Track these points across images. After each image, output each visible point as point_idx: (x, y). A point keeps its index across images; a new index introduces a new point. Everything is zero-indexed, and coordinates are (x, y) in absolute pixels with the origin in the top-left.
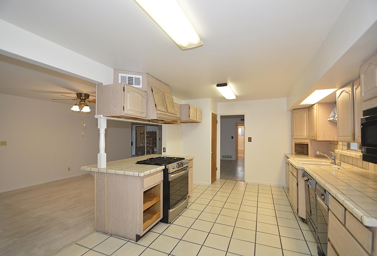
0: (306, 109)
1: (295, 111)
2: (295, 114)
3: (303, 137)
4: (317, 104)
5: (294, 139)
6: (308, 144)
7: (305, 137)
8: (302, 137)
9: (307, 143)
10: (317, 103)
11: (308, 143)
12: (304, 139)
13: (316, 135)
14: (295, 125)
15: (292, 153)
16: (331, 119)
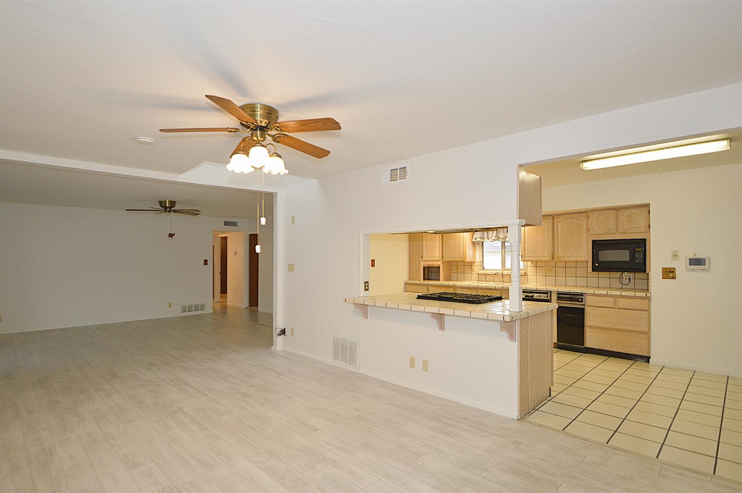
3: (435, 258)
5: (424, 261)
6: (439, 267)
7: (437, 258)
8: (433, 259)
9: (438, 265)
11: (440, 265)
12: (436, 261)
13: (465, 256)
14: (425, 244)
15: (412, 278)
16: (478, 240)
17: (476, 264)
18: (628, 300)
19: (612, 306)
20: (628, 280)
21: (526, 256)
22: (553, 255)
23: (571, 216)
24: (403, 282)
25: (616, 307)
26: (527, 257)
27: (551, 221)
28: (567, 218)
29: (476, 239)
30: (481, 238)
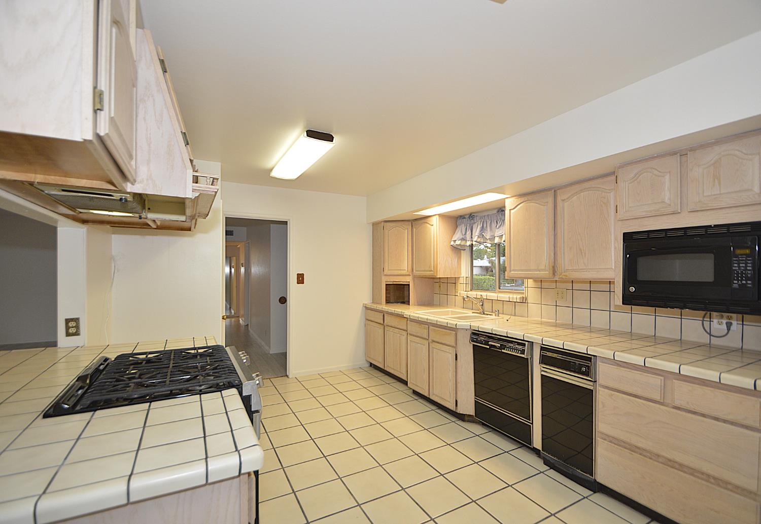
0: (407, 223)
1: (388, 224)
2: (387, 231)
3: (402, 271)
4: (437, 216)
5: (386, 275)
6: (409, 285)
7: (405, 271)
8: (400, 272)
9: (407, 282)
10: (439, 215)
11: (409, 282)
12: (403, 275)
13: (436, 268)
14: (386, 249)
15: (375, 300)
16: (458, 242)
17: (461, 280)
18: (699, 390)
19: (657, 397)
20: (724, 326)
21: (512, 268)
22: (554, 267)
23: (587, 185)
24: (362, 305)
25: (668, 401)
26: (514, 270)
27: (550, 200)
28: (581, 191)
29: (455, 241)
30: (463, 239)
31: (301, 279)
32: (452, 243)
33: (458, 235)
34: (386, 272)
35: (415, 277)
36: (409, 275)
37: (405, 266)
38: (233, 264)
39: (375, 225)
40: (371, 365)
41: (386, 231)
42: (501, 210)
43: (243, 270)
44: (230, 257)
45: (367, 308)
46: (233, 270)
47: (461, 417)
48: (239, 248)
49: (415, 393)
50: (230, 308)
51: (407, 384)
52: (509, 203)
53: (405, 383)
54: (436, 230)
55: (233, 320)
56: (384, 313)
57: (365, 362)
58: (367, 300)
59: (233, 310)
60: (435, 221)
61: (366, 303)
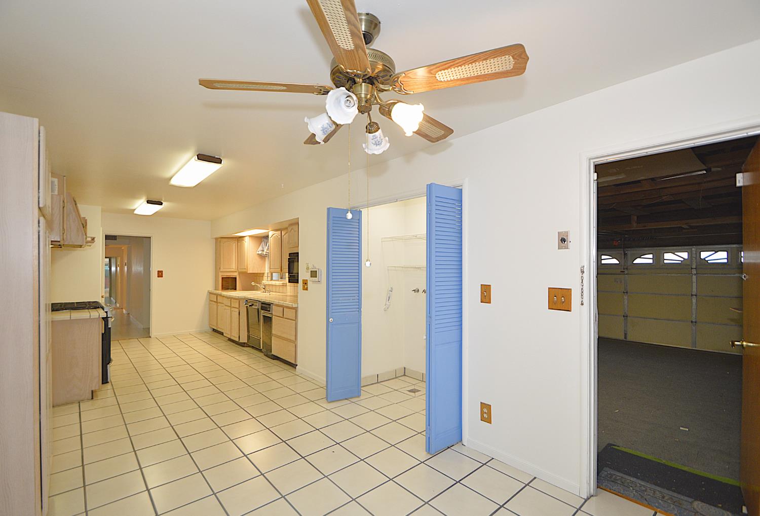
0: (234, 239)
4: (248, 237)
5: (222, 272)
6: (236, 278)
11: (236, 276)
12: (232, 272)
13: (247, 267)
14: (222, 256)
15: (216, 289)
16: (260, 252)
17: (265, 275)
18: (288, 310)
19: (282, 315)
31: (160, 274)
32: (257, 253)
33: (260, 248)
34: (221, 270)
35: (240, 273)
36: (236, 272)
37: (234, 266)
38: (118, 263)
39: (216, 239)
40: (214, 330)
41: (222, 244)
42: (267, 237)
43: (126, 268)
44: (116, 258)
45: (210, 293)
46: (118, 268)
47: (243, 345)
48: (123, 250)
49: (230, 340)
50: (116, 303)
51: (223, 335)
52: (271, 234)
53: (222, 334)
54: (248, 244)
55: (118, 310)
56: (217, 295)
57: (209, 328)
58: (211, 288)
59: (118, 303)
60: (247, 239)
61: (210, 290)
